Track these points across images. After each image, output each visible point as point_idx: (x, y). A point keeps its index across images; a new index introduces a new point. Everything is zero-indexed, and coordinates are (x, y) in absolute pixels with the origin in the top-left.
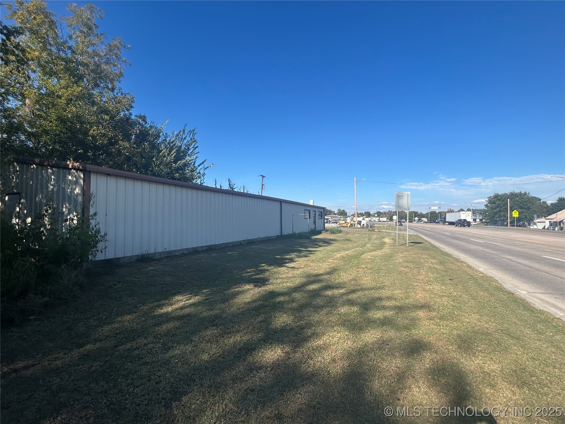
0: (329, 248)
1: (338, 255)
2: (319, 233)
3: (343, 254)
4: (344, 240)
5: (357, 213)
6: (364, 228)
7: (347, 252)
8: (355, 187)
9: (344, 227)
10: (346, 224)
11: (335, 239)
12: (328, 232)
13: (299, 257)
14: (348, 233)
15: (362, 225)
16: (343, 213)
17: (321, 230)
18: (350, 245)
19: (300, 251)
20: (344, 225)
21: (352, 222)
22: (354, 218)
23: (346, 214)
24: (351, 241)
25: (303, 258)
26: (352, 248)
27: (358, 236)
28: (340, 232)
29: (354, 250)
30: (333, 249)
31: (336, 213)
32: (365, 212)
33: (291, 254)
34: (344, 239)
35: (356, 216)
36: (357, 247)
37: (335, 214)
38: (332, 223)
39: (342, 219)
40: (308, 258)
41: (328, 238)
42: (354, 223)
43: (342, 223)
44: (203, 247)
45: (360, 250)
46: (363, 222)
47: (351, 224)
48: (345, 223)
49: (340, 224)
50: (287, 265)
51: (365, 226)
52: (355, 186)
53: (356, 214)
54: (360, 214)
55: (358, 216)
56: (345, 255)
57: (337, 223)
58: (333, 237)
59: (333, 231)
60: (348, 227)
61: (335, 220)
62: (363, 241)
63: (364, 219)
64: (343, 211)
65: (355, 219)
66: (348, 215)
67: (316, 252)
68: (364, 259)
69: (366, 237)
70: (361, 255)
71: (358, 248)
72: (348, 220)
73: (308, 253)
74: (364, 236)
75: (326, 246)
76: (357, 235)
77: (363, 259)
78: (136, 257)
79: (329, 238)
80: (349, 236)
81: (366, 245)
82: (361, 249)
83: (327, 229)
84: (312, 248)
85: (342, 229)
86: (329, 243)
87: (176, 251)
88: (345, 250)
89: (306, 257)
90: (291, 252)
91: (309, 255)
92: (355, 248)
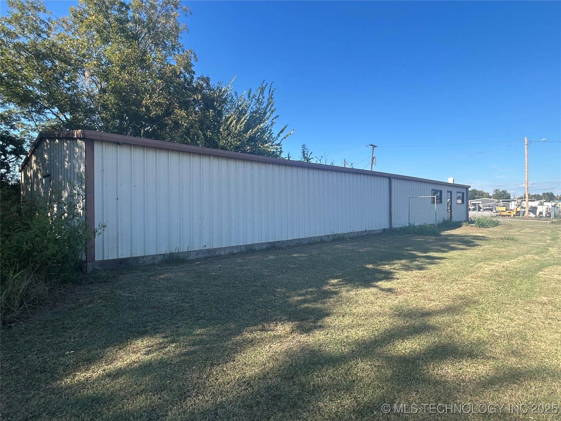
0: (470, 253)
1: (487, 269)
2: (458, 225)
3: (497, 265)
4: (501, 239)
5: (529, 195)
6: (542, 219)
7: (506, 263)
8: (526, 153)
9: (504, 216)
10: (507, 212)
11: (484, 237)
12: (474, 225)
13: (407, 268)
14: (510, 226)
15: (538, 213)
16: (503, 195)
17: (461, 222)
18: (513, 249)
19: (414, 258)
20: (504, 213)
21: (519, 209)
22: (523, 202)
23: (509, 197)
24: (516, 241)
25: (414, 272)
26: (518, 255)
27: (531, 233)
28: (496, 224)
29: (521, 258)
30: (477, 256)
31: (491, 195)
32: (544, 194)
33: (396, 262)
34: (502, 236)
35: (527, 199)
36: (528, 252)
37: (490, 197)
38: (484, 210)
39: (501, 204)
40: (424, 271)
41: (471, 234)
42: (523, 210)
43: (501, 210)
44: (262, 244)
45: (535, 259)
46: (540, 209)
47: (517, 212)
48: (507, 210)
49: (497, 212)
50: (379, 283)
51: (544, 215)
52: (526, 151)
53: (527, 196)
54: (534, 196)
55: (530, 200)
56: (501, 270)
57: (492, 211)
58: (481, 233)
59: (482, 224)
60: (512, 216)
61: (490, 206)
62: (541, 241)
63: (541, 204)
64: (504, 192)
65: (524, 204)
66: (512, 197)
67: (443, 261)
68: (545, 281)
69: (546, 234)
70: (536, 272)
71: (530, 255)
72: (513, 205)
73: (427, 261)
74: (542, 232)
75: (466, 249)
76: (527, 230)
77: (543, 280)
78: (162, 257)
79: (475, 234)
80: (513, 232)
81: (547, 249)
82: (536, 257)
83: (471, 220)
84: (437, 252)
85: (500, 219)
86: (471, 244)
87: (220, 249)
88: (502, 257)
89: (421, 268)
90: (396, 259)
91: (427, 266)
92: (523, 254)
